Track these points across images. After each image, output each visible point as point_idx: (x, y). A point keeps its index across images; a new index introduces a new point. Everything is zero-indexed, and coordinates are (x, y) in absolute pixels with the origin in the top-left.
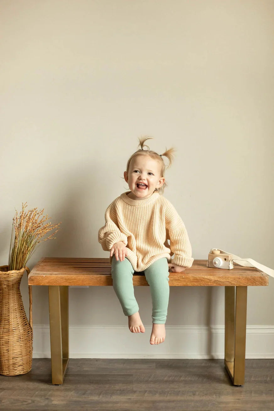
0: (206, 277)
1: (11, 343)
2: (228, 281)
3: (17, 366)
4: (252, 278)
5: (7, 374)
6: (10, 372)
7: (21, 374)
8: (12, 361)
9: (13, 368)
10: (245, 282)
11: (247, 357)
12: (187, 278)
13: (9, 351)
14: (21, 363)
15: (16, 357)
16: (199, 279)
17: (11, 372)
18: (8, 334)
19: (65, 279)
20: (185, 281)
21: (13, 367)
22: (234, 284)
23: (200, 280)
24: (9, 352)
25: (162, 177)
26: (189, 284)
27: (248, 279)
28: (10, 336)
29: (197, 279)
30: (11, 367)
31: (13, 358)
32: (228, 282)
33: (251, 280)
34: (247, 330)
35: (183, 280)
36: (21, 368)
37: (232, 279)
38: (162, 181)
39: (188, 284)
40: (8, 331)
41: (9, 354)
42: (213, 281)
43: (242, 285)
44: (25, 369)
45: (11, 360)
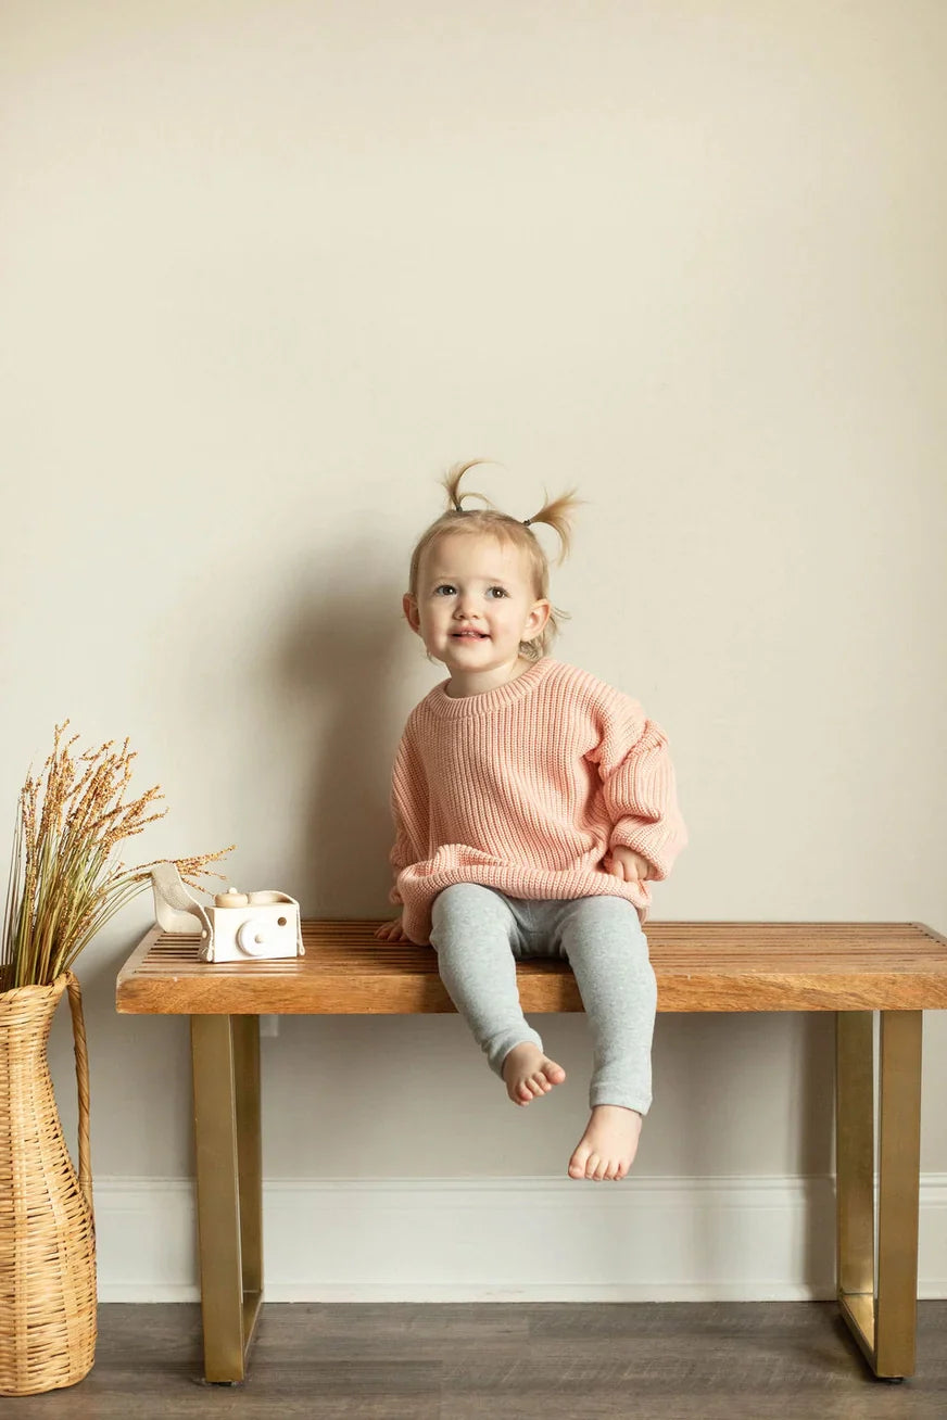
0: (770, 977)
1: (22, 1269)
2: (850, 991)
3: (44, 1356)
4: (941, 982)
5: (7, 1390)
6: (19, 1382)
7: (60, 1385)
8: (26, 1336)
9: (30, 1366)
10: (916, 997)
11: (921, 1294)
12: (700, 982)
13: (14, 1302)
14: (59, 1344)
15: (40, 1322)
16: (744, 984)
17: (23, 1379)
18: (13, 1236)
19: (254, 991)
20: (695, 993)
21: (31, 1362)
22: (875, 1004)
23: (748, 988)
24: (13, 1305)
25: (540, 596)
26: (711, 1005)
27: (924, 984)
28: (18, 1243)
29: (736, 986)
30: (23, 1363)
31: (29, 1327)
32: (853, 995)
33: (936, 987)
34: (921, 1190)
35: (688, 988)
36: (59, 1362)
37: (867, 986)
38: (539, 612)
39: (705, 1004)
40: (10, 1222)
41: (17, 1311)
42: (797, 991)
43: (903, 1005)
44: (76, 1365)
45: (21, 1333)
